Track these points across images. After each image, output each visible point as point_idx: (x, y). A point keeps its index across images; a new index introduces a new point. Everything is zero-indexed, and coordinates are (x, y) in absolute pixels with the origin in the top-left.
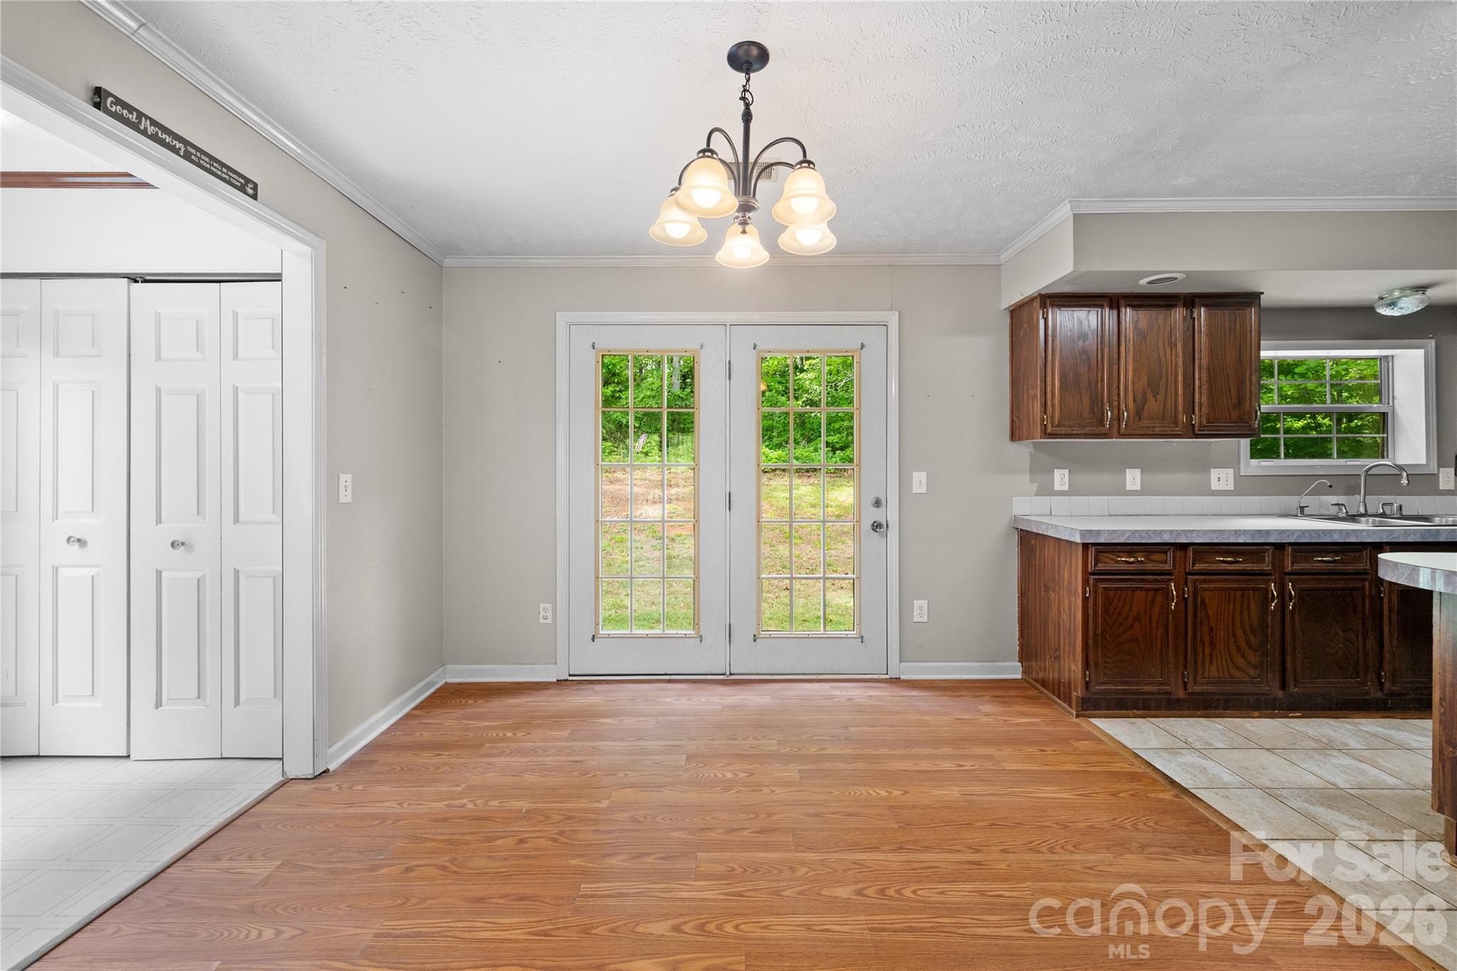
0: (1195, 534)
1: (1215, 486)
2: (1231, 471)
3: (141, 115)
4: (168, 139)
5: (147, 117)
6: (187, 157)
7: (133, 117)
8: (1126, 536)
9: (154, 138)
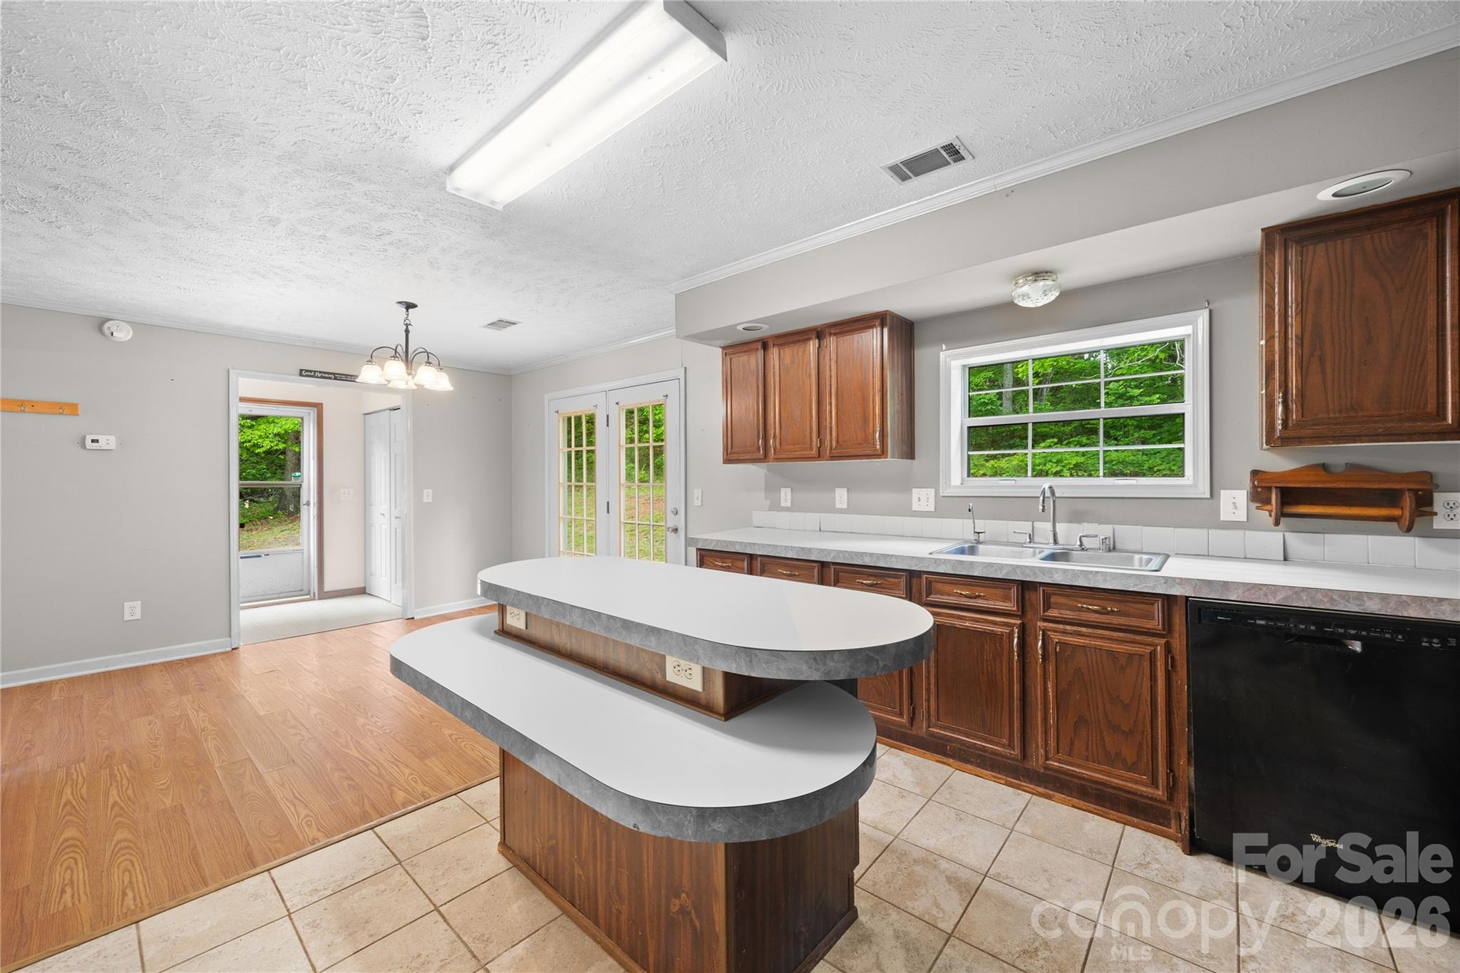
0: (893, 559)
1: (916, 506)
2: (931, 492)
3: (315, 372)
4: (326, 375)
5: (317, 372)
6: (335, 379)
7: (312, 374)
8: (832, 555)
9: (321, 377)
